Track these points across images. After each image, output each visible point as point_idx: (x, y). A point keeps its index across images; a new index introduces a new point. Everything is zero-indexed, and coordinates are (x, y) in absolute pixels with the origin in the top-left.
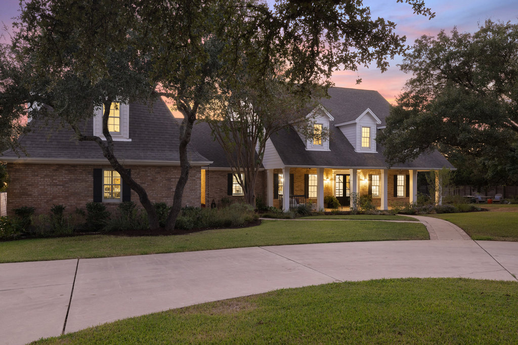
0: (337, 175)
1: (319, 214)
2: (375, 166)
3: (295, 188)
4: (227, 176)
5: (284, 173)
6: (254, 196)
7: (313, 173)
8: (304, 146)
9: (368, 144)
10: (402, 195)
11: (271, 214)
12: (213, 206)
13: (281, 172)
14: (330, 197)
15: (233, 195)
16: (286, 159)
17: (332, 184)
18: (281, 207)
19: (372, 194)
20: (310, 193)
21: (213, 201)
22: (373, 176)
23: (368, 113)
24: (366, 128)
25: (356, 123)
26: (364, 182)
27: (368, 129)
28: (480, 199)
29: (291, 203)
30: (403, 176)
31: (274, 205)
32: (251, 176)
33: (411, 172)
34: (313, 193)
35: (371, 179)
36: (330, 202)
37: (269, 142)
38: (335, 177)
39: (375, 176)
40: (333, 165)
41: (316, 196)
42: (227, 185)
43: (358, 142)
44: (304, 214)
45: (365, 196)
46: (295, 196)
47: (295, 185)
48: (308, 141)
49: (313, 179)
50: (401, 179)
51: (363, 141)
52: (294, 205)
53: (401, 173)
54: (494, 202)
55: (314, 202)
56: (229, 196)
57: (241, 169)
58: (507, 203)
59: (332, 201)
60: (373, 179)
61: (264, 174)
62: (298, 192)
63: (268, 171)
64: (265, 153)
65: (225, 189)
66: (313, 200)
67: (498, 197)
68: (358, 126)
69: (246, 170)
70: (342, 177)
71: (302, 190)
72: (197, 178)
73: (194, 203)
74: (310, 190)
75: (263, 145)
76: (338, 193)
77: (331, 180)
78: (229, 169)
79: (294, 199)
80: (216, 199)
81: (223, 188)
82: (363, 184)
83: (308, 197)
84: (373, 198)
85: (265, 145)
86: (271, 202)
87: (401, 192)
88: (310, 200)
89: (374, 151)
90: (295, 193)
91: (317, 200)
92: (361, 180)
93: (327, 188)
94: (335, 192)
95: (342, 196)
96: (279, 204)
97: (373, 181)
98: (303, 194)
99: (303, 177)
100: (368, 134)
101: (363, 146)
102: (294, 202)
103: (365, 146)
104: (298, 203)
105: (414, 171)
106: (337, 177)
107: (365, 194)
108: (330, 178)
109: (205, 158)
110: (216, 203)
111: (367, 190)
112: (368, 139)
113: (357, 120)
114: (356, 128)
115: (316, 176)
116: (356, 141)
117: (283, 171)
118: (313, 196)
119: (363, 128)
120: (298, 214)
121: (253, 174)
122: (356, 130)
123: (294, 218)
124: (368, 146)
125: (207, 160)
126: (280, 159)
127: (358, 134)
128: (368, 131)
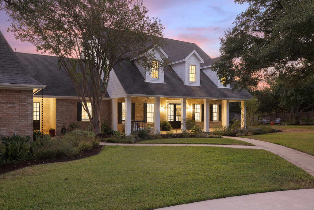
0: (169, 104)
1: (157, 137)
2: (200, 96)
3: (136, 115)
4: (77, 104)
5: (126, 101)
6: (99, 122)
7: (151, 103)
8: (144, 79)
9: (194, 79)
10: (216, 120)
11: (114, 139)
12: (64, 131)
13: (124, 101)
14: (164, 122)
15: (82, 121)
16: (128, 89)
17: (165, 111)
18: (124, 131)
19: (195, 119)
20: (148, 118)
21: (64, 126)
22: (196, 105)
23: (194, 54)
24: (192, 66)
25: (185, 62)
26: (189, 110)
27: (194, 67)
28: (266, 122)
29: (132, 127)
30: (216, 106)
31: (118, 129)
32: (96, 104)
33: (225, 103)
34: (150, 118)
35: (194, 108)
36: (164, 126)
37: (112, 73)
38: (168, 106)
39: (197, 105)
40: (168, 95)
41: (153, 121)
42: (76, 112)
43: (186, 77)
44: (143, 138)
45: (191, 121)
46: (136, 122)
47: (136, 112)
48: (147, 72)
49: (151, 107)
50: (215, 107)
51: (190, 76)
52: (135, 129)
53: (215, 103)
54: (275, 124)
55: (151, 126)
56: (78, 122)
57: (87, 98)
58: (284, 125)
59: (166, 125)
60: (196, 108)
61: (109, 103)
62: (138, 118)
63: (113, 100)
64: (109, 83)
65: (75, 115)
66: (151, 124)
67: (278, 120)
68: (186, 64)
69: (92, 99)
70: (173, 106)
71: (142, 116)
72: (28, 103)
73: (24, 131)
74: (148, 116)
75: (107, 76)
76: (170, 119)
77: (165, 108)
78: (76, 98)
79: (135, 124)
80: (66, 124)
81: (73, 115)
82: (189, 111)
83: (147, 122)
84: (196, 122)
85: (108, 75)
86: (115, 126)
87: (215, 118)
88: (148, 124)
89: (198, 84)
90: (136, 119)
91: (154, 124)
92: (187, 108)
93: (162, 115)
94: (168, 118)
95: (173, 120)
96: (122, 128)
97: (196, 109)
98: (142, 119)
99: (142, 106)
100: (194, 71)
101: (190, 80)
102: (135, 127)
103: (192, 81)
104: (138, 127)
105: (228, 101)
106: (169, 105)
107: (190, 119)
108: (164, 106)
109: (37, 82)
110: (67, 128)
111: (192, 116)
112: (194, 75)
113: (186, 59)
114: (185, 66)
115: (153, 105)
116: (185, 76)
117: (126, 99)
118: (150, 121)
119: (190, 66)
120: (138, 138)
121: (98, 102)
122: (185, 68)
123: (135, 142)
124: (194, 81)
125: (39, 83)
126: (123, 89)
127: (186, 71)
128: (194, 69)
